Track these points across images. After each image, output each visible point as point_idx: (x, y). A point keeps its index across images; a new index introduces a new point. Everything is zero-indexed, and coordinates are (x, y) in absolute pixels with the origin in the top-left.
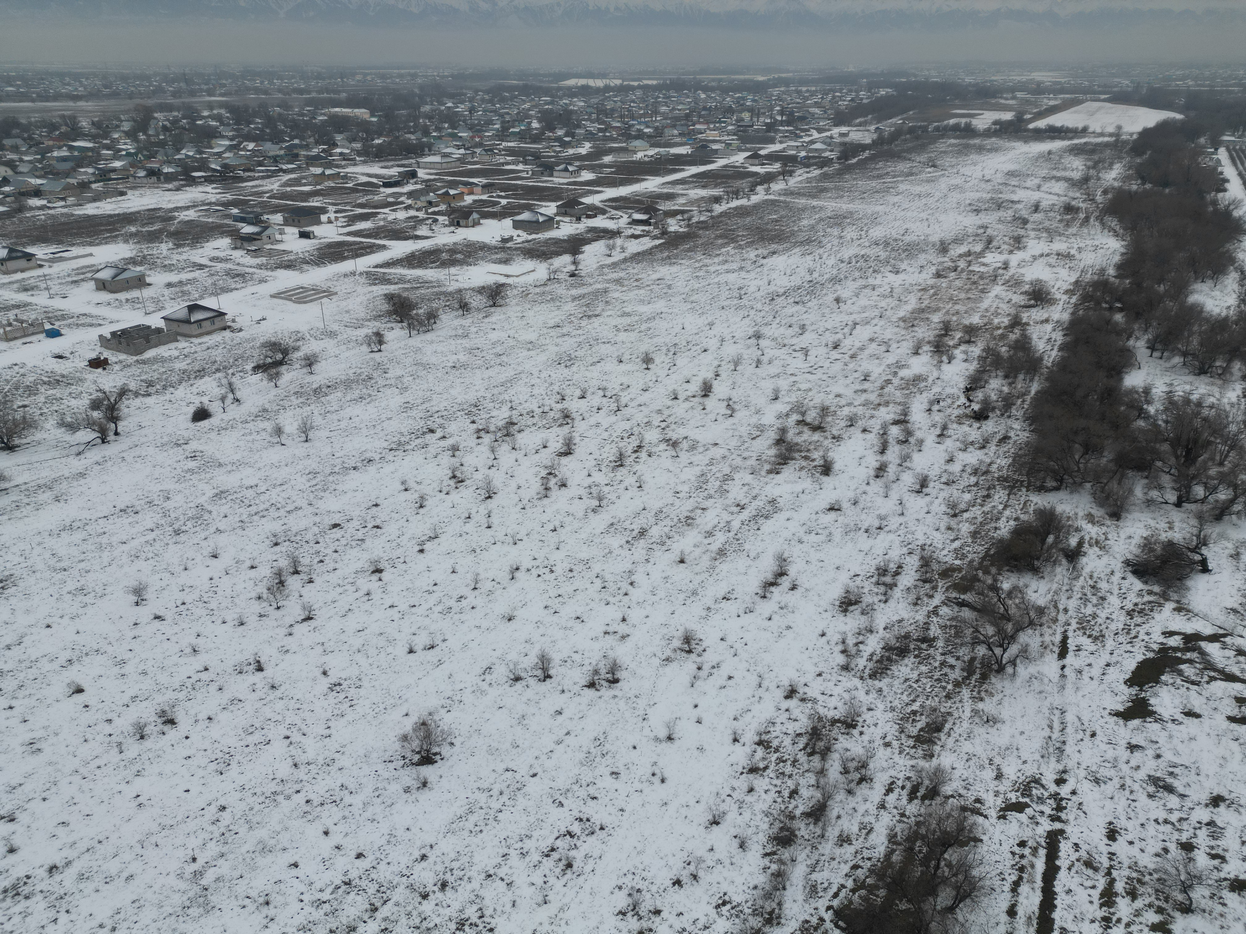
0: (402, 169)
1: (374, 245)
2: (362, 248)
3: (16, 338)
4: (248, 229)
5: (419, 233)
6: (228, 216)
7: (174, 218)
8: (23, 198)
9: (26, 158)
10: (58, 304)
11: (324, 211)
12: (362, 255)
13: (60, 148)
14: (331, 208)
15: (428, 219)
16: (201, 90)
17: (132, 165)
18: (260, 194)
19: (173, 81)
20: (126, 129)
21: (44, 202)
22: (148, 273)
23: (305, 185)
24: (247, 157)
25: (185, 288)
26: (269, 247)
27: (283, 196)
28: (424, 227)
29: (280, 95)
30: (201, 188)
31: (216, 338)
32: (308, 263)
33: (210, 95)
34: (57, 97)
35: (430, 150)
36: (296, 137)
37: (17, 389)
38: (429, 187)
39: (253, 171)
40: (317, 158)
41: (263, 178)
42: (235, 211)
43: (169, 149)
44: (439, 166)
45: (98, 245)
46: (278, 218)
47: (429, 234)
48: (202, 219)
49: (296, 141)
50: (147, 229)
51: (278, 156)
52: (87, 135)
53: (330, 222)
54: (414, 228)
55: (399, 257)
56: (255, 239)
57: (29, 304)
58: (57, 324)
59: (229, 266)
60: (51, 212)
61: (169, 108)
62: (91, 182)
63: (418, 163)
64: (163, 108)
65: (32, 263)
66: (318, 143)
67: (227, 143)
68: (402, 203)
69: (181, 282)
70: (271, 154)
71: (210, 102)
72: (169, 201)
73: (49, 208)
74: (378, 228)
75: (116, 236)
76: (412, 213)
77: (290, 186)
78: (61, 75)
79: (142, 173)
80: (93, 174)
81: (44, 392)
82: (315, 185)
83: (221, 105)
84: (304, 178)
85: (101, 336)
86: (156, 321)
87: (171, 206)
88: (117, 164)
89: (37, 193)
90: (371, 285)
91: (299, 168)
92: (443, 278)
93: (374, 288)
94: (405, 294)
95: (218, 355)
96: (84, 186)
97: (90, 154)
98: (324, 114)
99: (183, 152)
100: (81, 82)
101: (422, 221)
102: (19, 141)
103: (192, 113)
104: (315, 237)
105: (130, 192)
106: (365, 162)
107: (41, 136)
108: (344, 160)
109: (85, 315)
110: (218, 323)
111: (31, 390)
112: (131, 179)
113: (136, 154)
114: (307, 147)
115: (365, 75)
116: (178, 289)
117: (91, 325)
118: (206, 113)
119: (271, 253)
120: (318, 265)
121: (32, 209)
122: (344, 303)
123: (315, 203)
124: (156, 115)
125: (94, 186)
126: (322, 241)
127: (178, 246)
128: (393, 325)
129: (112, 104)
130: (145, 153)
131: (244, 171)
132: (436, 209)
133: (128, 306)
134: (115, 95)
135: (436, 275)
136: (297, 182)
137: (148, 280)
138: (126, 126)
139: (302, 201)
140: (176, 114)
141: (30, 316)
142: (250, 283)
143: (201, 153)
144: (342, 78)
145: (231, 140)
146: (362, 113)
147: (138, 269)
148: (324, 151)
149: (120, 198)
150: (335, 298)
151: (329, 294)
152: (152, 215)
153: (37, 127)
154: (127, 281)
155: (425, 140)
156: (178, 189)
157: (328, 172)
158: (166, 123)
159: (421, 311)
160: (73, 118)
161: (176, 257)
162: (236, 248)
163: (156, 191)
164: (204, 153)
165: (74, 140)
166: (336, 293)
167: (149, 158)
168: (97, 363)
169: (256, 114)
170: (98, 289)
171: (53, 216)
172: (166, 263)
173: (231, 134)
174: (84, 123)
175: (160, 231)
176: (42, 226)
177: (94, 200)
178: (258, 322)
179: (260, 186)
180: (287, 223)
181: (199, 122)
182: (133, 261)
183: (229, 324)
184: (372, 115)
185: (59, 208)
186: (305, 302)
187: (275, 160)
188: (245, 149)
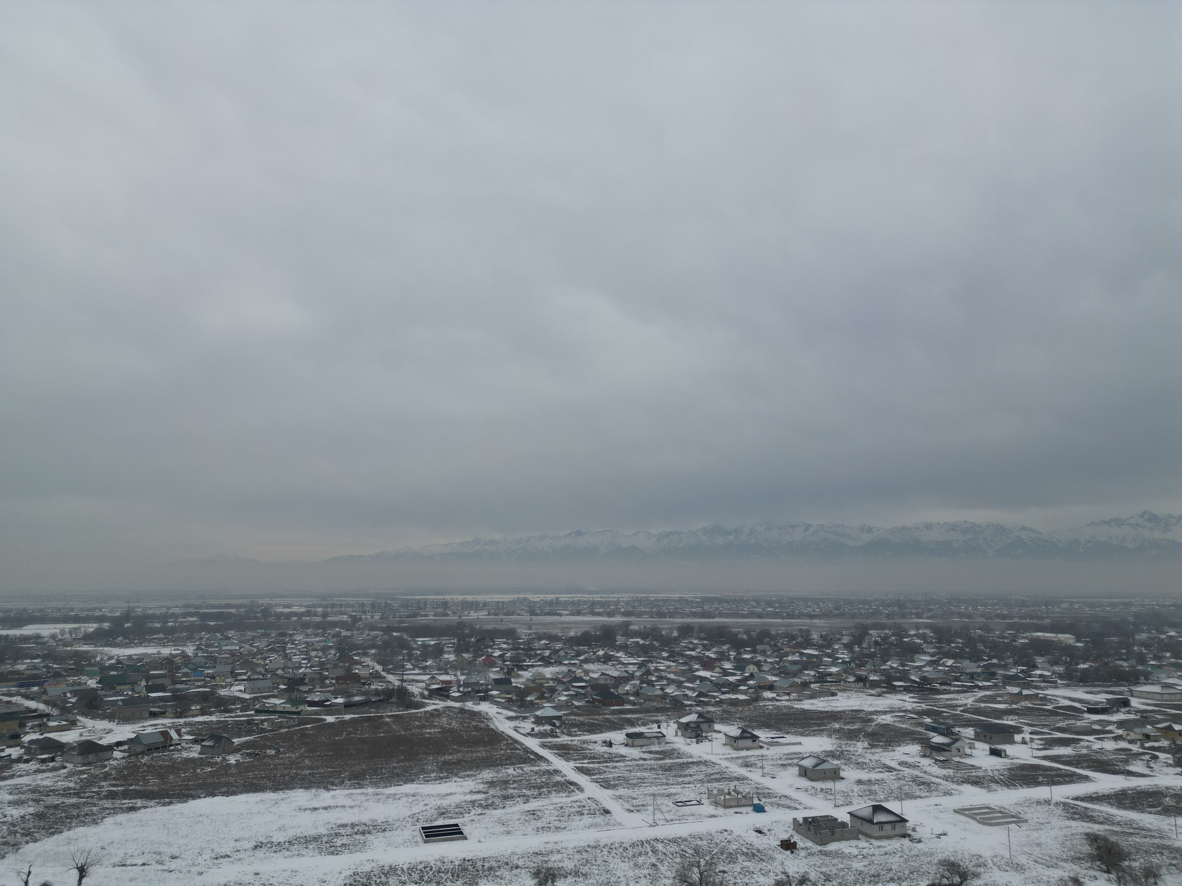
0: (1111, 696)
1: (1075, 774)
2: (1059, 776)
3: (731, 807)
4: (938, 739)
5: (1131, 768)
6: (921, 724)
7: (872, 720)
8: (760, 690)
9: (769, 660)
10: (767, 782)
11: (1018, 730)
12: (1059, 783)
13: (794, 654)
14: (1026, 728)
15: (1144, 754)
16: (912, 614)
17: (845, 671)
18: (954, 707)
19: (889, 605)
20: (845, 642)
21: (774, 695)
22: (843, 767)
23: (1000, 702)
24: (945, 672)
25: (873, 788)
26: (957, 759)
27: (977, 711)
28: (1140, 763)
29: (982, 620)
30: (899, 696)
31: (895, 844)
32: (997, 782)
33: (918, 618)
34: (799, 616)
35: (1147, 679)
36: (994, 657)
37: (722, 854)
38: (1145, 718)
39: (950, 685)
40: (1015, 677)
41: (958, 692)
42: (928, 720)
43: (877, 661)
44: (1159, 697)
45: (807, 735)
46: (969, 732)
47: (1147, 771)
48: (897, 724)
49: (995, 661)
50: (848, 727)
51: (975, 673)
52: (814, 645)
53: (1024, 742)
54: (1126, 762)
55: (1106, 792)
56: (944, 750)
57: (746, 778)
58: (764, 800)
59: (916, 772)
60: (778, 703)
61: (883, 627)
62: (811, 683)
63: (1131, 691)
64: (876, 626)
65: (755, 744)
66: (1016, 664)
67: (928, 658)
68: (1110, 732)
69: (870, 781)
70: (969, 671)
71: (917, 623)
72: (871, 705)
73: (777, 700)
74: (1080, 756)
75: (823, 730)
76: (1123, 745)
77: (984, 702)
78: (806, 600)
79: (852, 679)
80: (814, 676)
81: (743, 863)
82: (1011, 703)
83: (927, 626)
84: (999, 696)
85: (795, 819)
86: (842, 815)
87: (872, 709)
88: (834, 670)
89: (771, 687)
90: (1069, 819)
91: (996, 686)
92: (1167, 828)
93: (1073, 823)
94: (1113, 839)
95: (895, 863)
96: (805, 685)
97: (815, 660)
98: (1025, 638)
99: (889, 663)
100: (818, 605)
101: (1137, 755)
102: (767, 647)
103: (900, 632)
104: (1006, 756)
105: (839, 694)
106: (1067, 686)
107: (783, 644)
108: (1044, 681)
109: (786, 796)
110: (899, 830)
111: (732, 858)
112: (842, 683)
113: (850, 662)
114: (1005, 667)
115: (1072, 603)
116: (866, 787)
117: (789, 807)
118: (912, 632)
119: (958, 766)
120: (1007, 786)
121: (765, 699)
122: (1035, 834)
123: (1009, 721)
124: (871, 632)
125: (813, 686)
126: (1015, 761)
127: (872, 746)
128: (1097, 874)
129: (838, 622)
130: (857, 662)
131: (941, 684)
132: (1156, 744)
133: (821, 795)
134: (841, 615)
135: (1156, 823)
136: (992, 699)
137: (842, 774)
138: (846, 640)
139: (996, 718)
140: (887, 632)
141: (744, 789)
142: (935, 793)
143: (904, 665)
144: (1046, 606)
145: (932, 656)
146: (1067, 638)
147: (836, 762)
148: (1022, 671)
149: (831, 698)
150: (1025, 826)
151: (1018, 820)
152: (854, 715)
153: (781, 637)
154: (825, 771)
155: (1140, 668)
156: (879, 695)
157: (1025, 692)
158: (878, 639)
159: (1135, 864)
160: (808, 632)
161: (869, 756)
162: (924, 756)
163: (861, 695)
164: (907, 666)
165: (805, 648)
166: (1026, 821)
167: (859, 666)
168: (788, 845)
169: (957, 635)
170: (800, 775)
171: (778, 706)
172: (860, 760)
173: (932, 651)
174: (815, 636)
175: (859, 731)
176: (769, 714)
177: (811, 697)
178: (939, 836)
179: (954, 699)
180: (978, 737)
181: (905, 640)
182: (832, 754)
183: (909, 832)
184: (1078, 640)
185: (784, 701)
186: (991, 825)
187: (972, 676)
188: (943, 665)
